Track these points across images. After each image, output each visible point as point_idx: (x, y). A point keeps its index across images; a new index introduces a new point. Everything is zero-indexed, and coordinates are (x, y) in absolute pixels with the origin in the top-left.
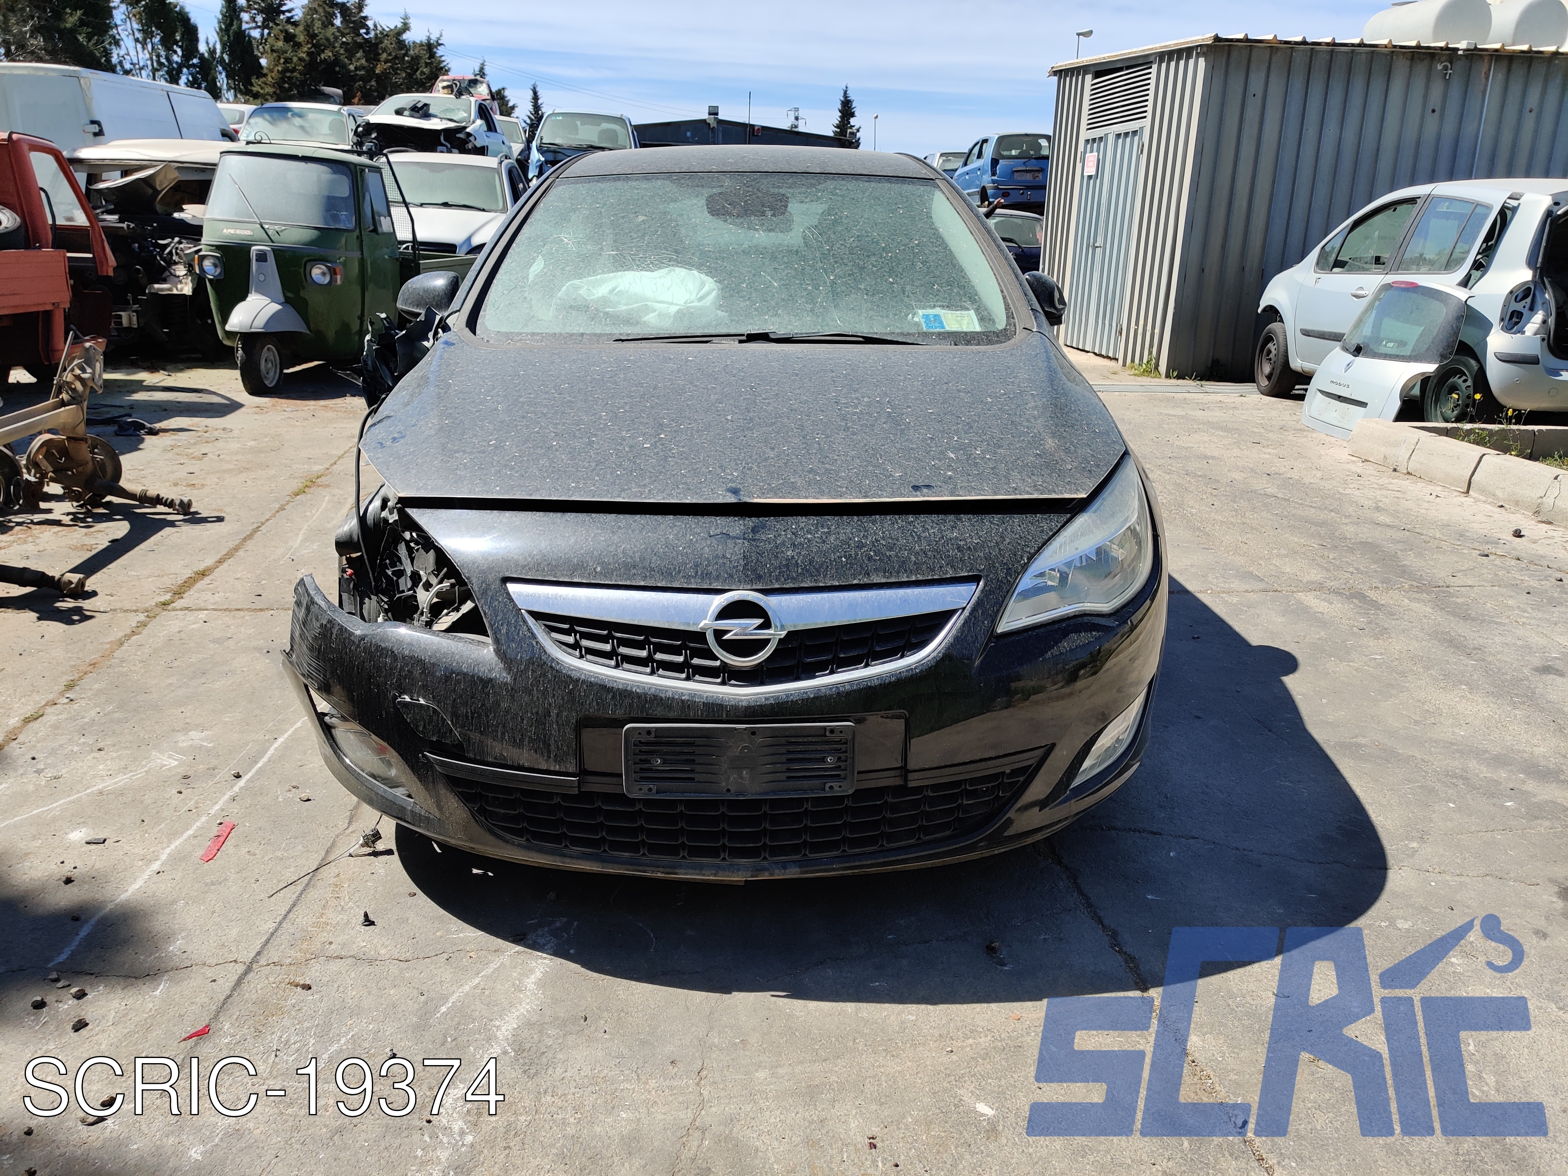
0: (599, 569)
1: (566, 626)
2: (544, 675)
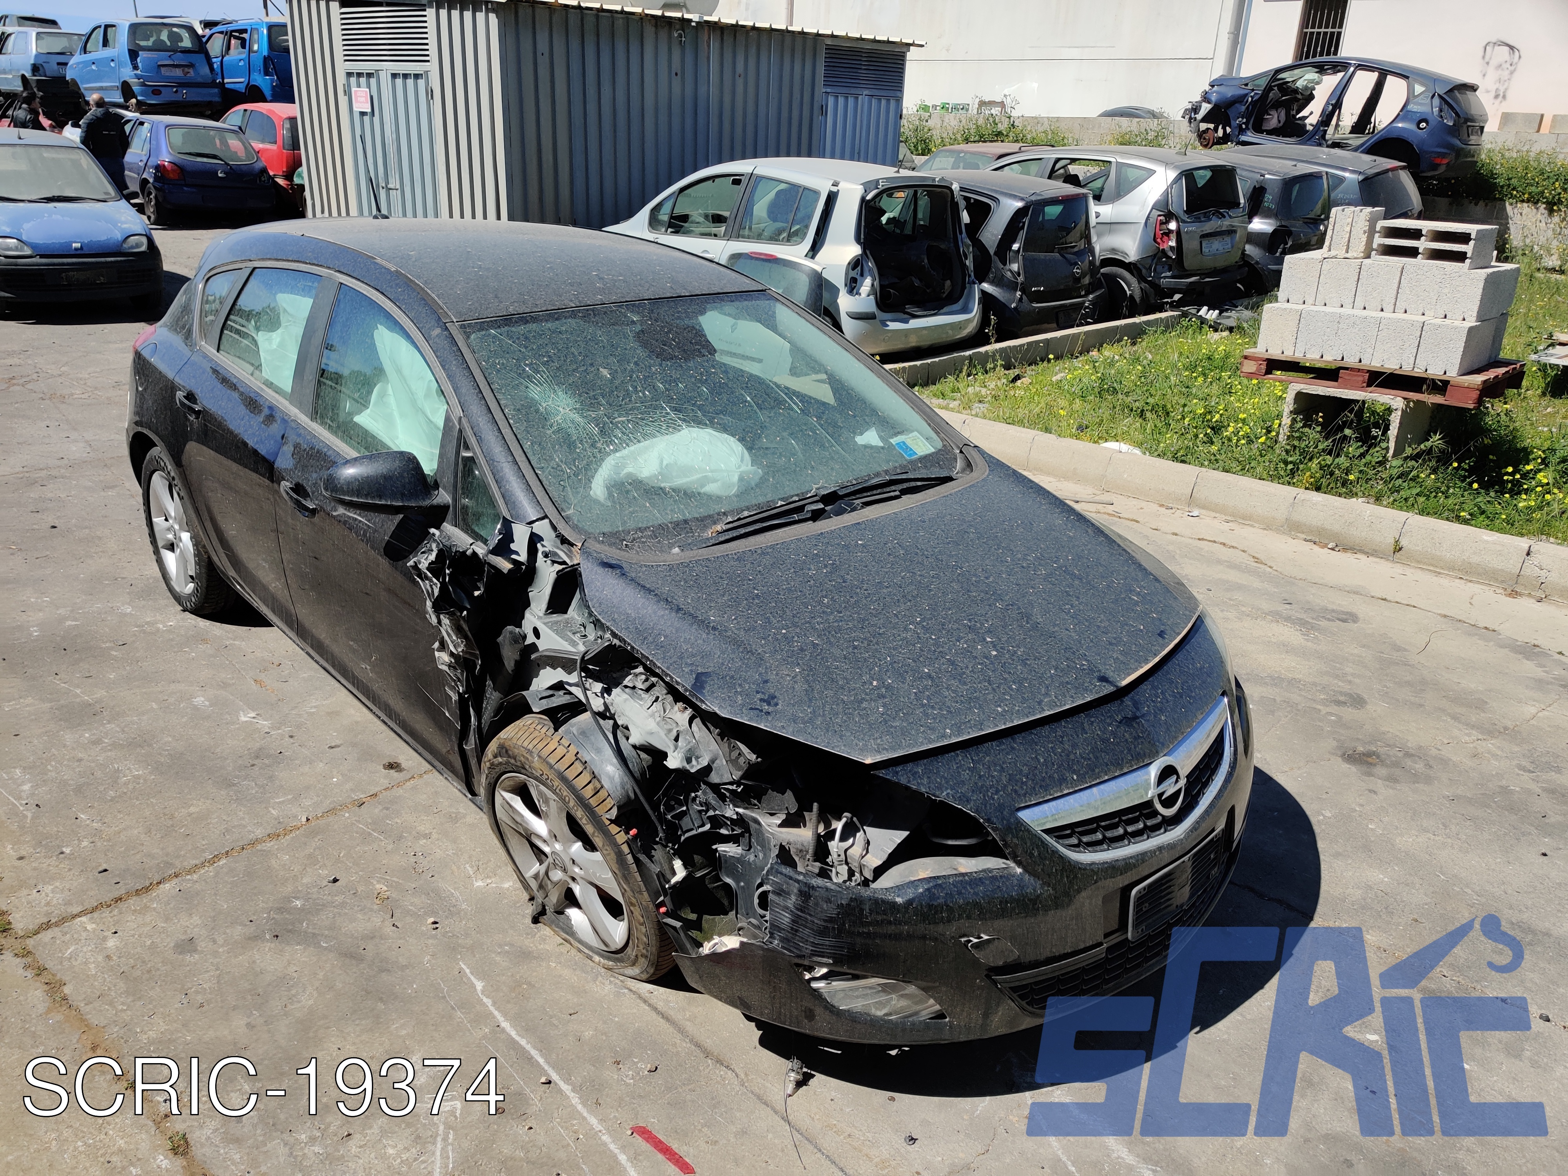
0: (1075, 777)
1: (1068, 832)
2: (1076, 877)
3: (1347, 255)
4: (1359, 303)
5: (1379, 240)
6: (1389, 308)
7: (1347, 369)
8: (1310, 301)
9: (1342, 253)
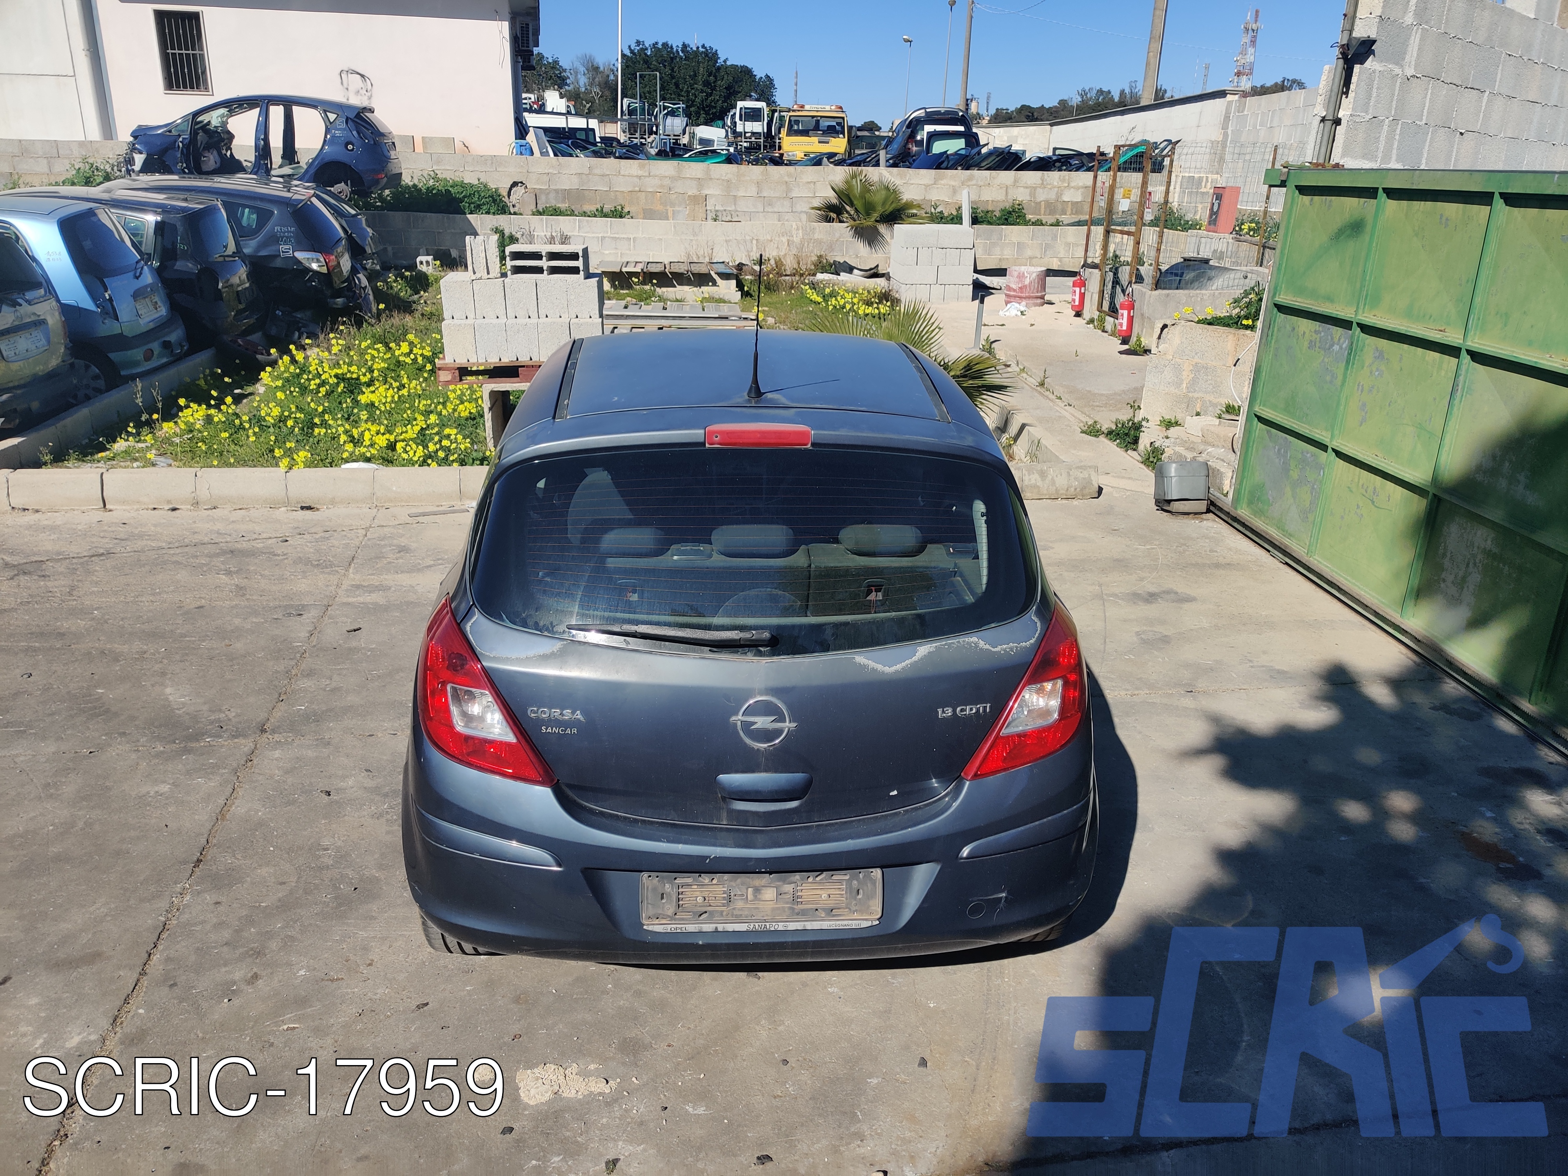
3: (489, 276)
4: (511, 314)
5: (510, 263)
6: (534, 315)
7: (523, 366)
8: (471, 315)
9: (485, 276)
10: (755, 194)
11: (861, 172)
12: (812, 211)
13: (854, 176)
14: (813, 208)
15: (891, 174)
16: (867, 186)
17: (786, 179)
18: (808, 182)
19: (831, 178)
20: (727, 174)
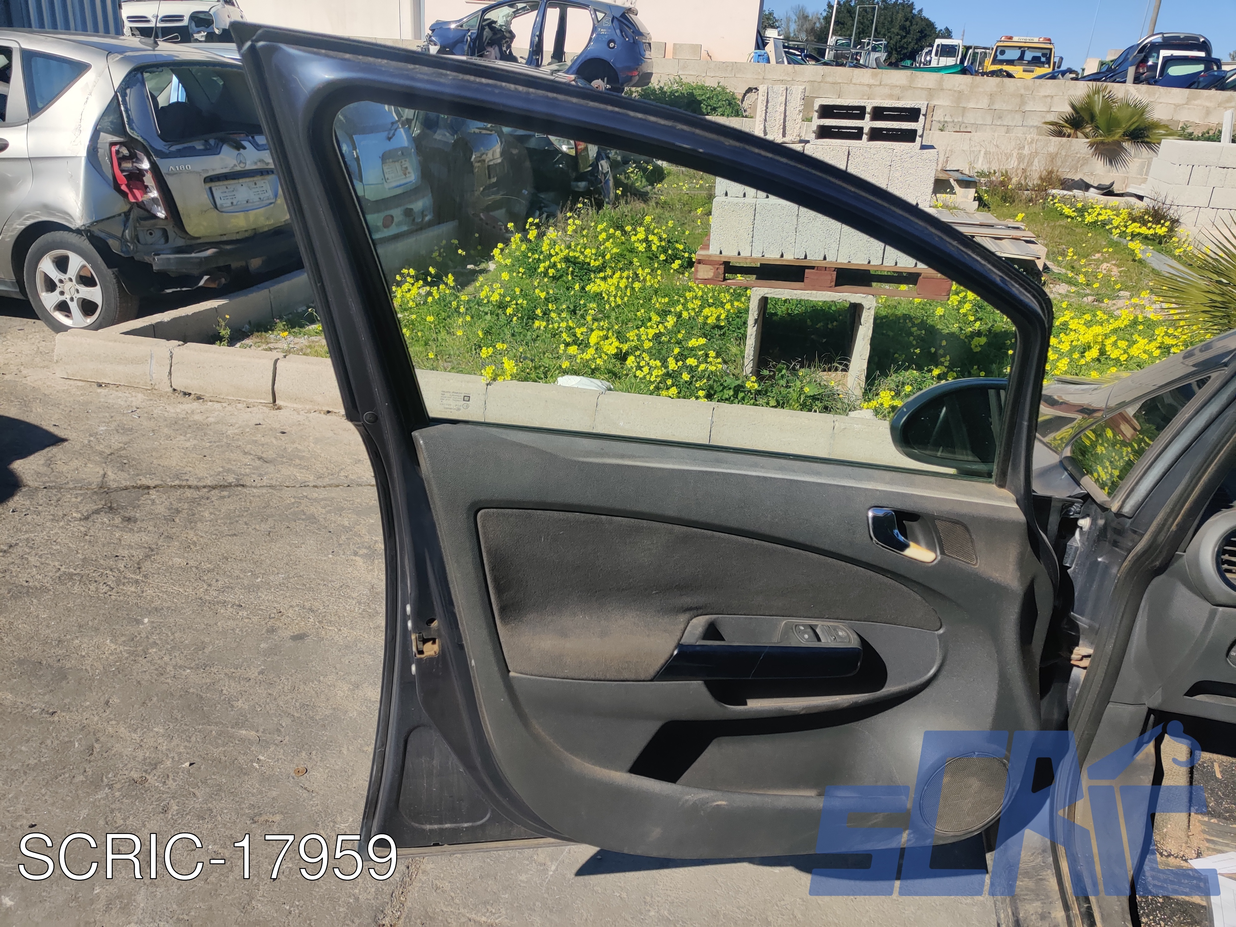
3: (784, 140)
5: (816, 121)
7: (813, 268)
9: (779, 137)
10: (985, 106)
11: (1106, 87)
12: (1045, 126)
13: (1097, 92)
14: (1046, 123)
15: (1138, 90)
16: (1109, 102)
17: (1022, 91)
18: (1046, 97)
19: (1071, 92)
20: (960, 84)
